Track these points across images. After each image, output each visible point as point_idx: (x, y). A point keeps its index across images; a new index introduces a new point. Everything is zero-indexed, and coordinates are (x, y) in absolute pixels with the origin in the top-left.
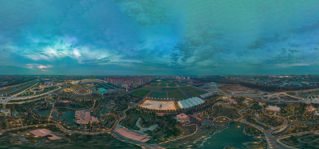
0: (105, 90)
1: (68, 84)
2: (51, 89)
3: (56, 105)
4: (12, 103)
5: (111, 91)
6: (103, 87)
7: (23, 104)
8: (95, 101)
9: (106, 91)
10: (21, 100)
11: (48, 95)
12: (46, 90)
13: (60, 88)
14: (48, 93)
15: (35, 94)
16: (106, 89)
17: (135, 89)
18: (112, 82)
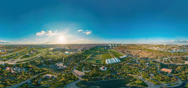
1: (47, 50)
3: (44, 62)
4: (19, 63)
5: (71, 53)
7: (26, 63)
8: (64, 58)
10: (24, 61)
11: (38, 57)
13: (43, 52)
16: (69, 52)
18: (72, 48)
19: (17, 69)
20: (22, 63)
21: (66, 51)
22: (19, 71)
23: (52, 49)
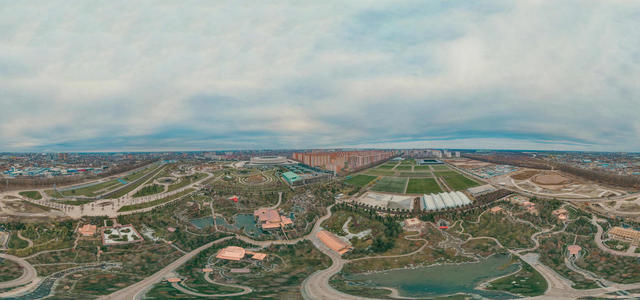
0: (295, 175)
1: (224, 167)
2: (196, 178)
3: (216, 206)
4: (130, 212)
5: (306, 176)
6: (292, 170)
7: (154, 211)
8: (280, 194)
9: (298, 177)
10: (145, 205)
11: (192, 190)
12: (187, 180)
13: (211, 175)
14: (191, 186)
15: (166, 189)
16: (297, 173)
17: (350, 173)
18: (307, 162)
19: (123, 231)
20: (140, 211)
21: (288, 170)
22: (131, 239)
23: (240, 165)
